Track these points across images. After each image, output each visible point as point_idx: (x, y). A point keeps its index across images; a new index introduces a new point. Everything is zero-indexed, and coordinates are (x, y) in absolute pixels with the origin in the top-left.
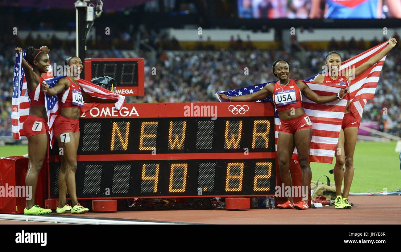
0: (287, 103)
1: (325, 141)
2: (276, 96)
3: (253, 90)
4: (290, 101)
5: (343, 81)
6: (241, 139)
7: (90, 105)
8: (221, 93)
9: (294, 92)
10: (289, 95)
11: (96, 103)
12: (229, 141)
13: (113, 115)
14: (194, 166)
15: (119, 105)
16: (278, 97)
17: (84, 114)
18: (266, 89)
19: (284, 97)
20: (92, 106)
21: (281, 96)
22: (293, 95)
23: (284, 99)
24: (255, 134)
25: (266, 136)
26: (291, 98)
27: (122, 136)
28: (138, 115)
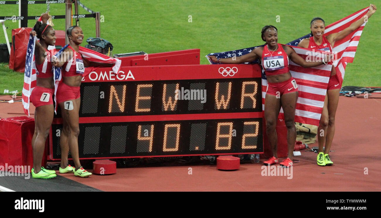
0: (275, 68)
1: (311, 103)
2: (265, 61)
3: (242, 53)
4: (278, 66)
5: (327, 46)
6: (230, 100)
7: (89, 69)
8: (211, 55)
9: (282, 58)
10: (278, 61)
11: (95, 67)
12: (219, 101)
13: (111, 79)
14: (186, 127)
15: (116, 69)
16: (267, 62)
17: (83, 78)
18: (255, 53)
19: (272, 63)
20: (91, 70)
21: (270, 62)
22: (282, 61)
23: (273, 65)
24: (244, 95)
25: (254, 97)
26: (279, 64)
27: (119, 98)
28: (134, 79)
